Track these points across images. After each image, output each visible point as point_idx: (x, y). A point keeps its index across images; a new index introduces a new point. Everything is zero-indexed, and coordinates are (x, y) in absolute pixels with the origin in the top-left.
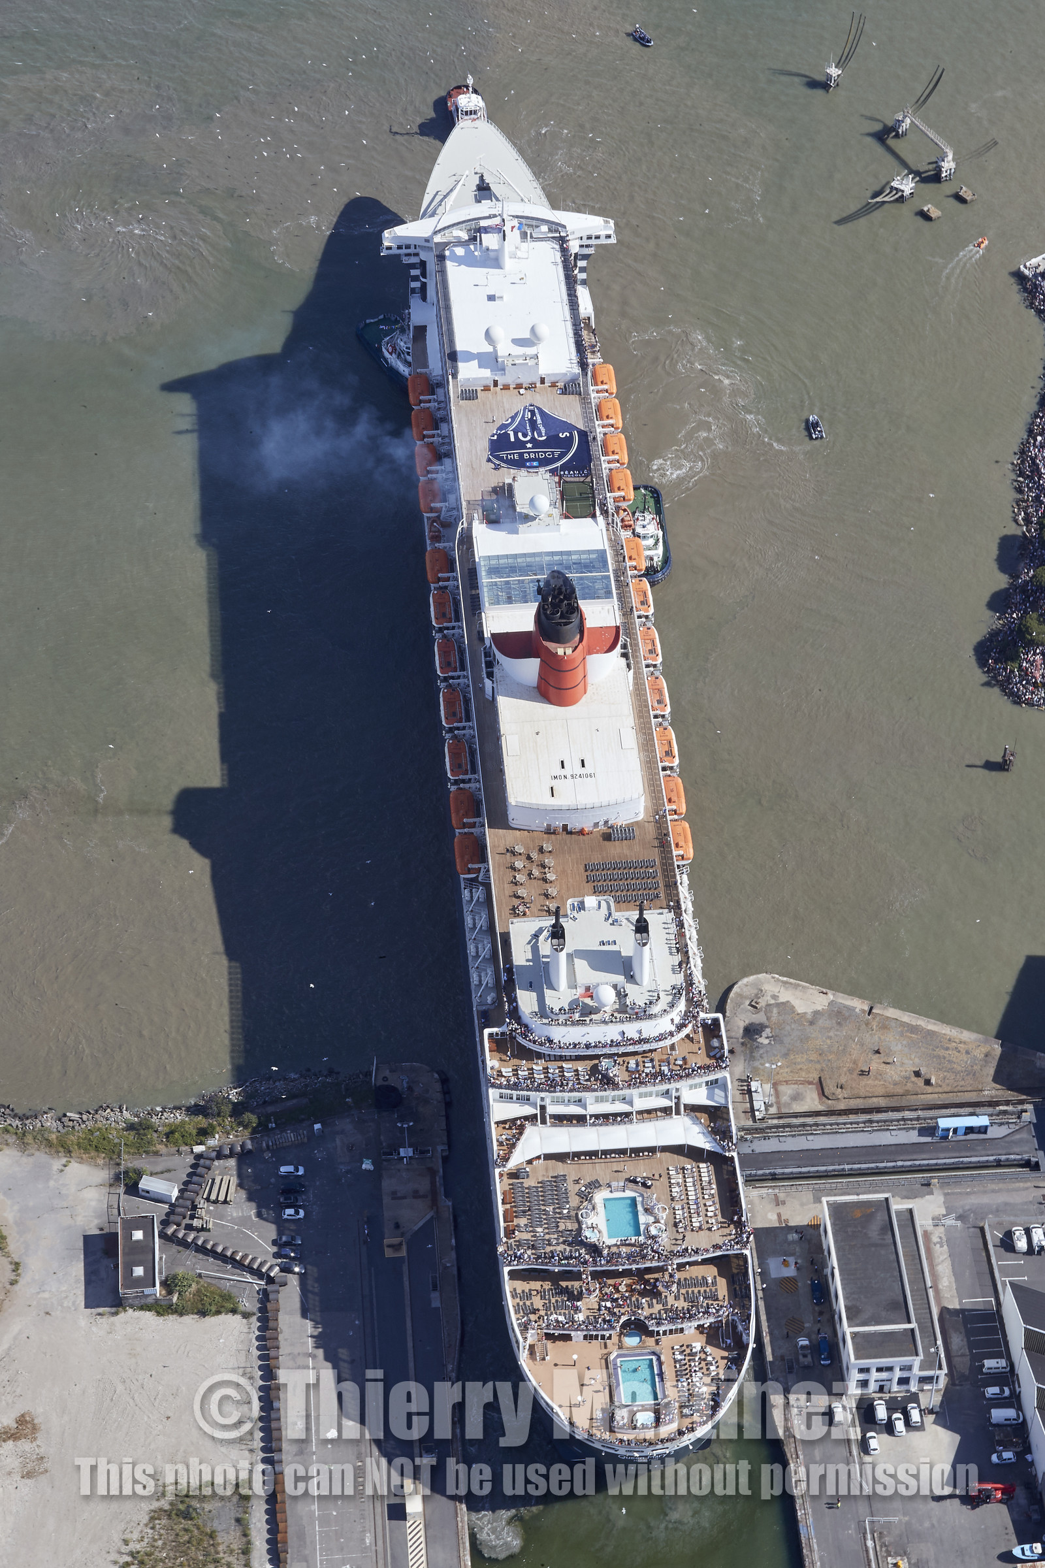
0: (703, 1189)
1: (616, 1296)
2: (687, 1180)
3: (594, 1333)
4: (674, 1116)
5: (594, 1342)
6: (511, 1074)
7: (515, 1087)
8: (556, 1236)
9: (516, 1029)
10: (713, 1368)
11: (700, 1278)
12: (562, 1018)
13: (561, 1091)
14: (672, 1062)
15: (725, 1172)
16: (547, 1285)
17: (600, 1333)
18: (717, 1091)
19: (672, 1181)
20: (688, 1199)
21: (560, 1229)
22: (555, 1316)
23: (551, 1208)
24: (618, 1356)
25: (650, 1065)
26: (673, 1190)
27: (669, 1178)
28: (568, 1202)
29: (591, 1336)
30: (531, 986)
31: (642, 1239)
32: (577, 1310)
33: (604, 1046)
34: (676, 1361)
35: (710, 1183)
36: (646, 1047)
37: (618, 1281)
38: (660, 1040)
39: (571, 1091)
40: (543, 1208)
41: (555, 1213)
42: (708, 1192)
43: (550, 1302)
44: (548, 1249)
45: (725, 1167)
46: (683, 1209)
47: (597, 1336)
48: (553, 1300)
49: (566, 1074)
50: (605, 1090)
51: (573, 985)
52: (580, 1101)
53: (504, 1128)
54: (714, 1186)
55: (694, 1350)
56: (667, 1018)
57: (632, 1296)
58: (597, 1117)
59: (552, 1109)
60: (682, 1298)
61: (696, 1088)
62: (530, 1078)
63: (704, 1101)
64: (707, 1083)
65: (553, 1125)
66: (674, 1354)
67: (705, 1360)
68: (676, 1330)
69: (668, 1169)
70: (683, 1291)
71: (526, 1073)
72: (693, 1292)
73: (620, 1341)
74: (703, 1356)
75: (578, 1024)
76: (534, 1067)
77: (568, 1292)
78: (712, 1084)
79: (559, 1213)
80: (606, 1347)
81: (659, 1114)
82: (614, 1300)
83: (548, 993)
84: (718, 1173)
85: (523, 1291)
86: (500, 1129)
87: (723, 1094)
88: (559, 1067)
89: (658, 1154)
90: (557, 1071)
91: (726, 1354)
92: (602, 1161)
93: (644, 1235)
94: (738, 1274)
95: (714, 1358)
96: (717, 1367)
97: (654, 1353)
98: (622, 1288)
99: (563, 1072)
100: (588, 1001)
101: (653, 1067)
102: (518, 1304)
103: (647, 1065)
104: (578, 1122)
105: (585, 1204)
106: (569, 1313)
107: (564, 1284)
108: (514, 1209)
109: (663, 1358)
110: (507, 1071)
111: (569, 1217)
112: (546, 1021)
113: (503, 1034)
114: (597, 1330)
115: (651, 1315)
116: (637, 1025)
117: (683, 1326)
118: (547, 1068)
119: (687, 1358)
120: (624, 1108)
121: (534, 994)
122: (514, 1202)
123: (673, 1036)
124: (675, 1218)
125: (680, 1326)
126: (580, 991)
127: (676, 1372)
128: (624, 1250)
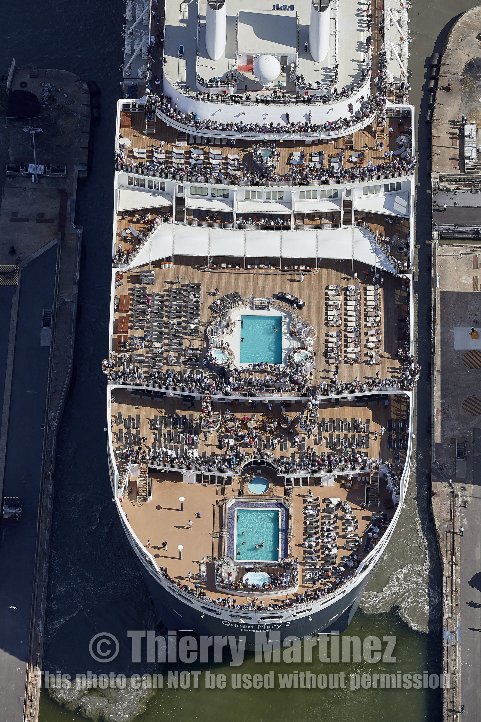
0: (366, 315)
1: (242, 433)
2: (349, 303)
3: (210, 474)
4: (343, 226)
5: (209, 485)
6: (144, 156)
7: (148, 171)
8: (176, 354)
9: (156, 101)
10: (350, 529)
11: (349, 421)
12: (213, 92)
13: (202, 181)
14: (346, 158)
15: (397, 298)
16: (160, 413)
17: (217, 474)
18: (398, 199)
19: (330, 303)
20: (346, 325)
21: (183, 346)
22: (165, 449)
23: (176, 321)
24: (236, 504)
25: (317, 159)
26: (330, 313)
27: (327, 299)
28: (197, 317)
29: (206, 477)
30: (181, 52)
31: (281, 367)
32: (193, 444)
33: (263, 130)
34: (306, 516)
35: (376, 308)
36: (315, 136)
37: (249, 415)
38: (333, 129)
39: (215, 182)
40: (166, 320)
41: (180, 327)
42: (371, 319)
43: (160, 433)
44: (164, 368)
45: (398, 292)
46: (338, 335)
47: (213, 478)
48: (165, 431)
49: (211, 161)
50: (257, 184)
51: (232, 54)
52: (226, 196)
53: (131, 221)
54: (381, 313)
55: (331, 506)
56: (345, 103)
57: (263, 434)
58: (245, 216)
59: (191, 203)
60: (323, 443)
61: (372, 192)
62: (167, 162)
63: (381, 210)
64: (386, 186)
65: (191, 223)
66: (305, 508)
67: (342, 518)
68: (312, 479)
69: (327, 288)
70: (326, 434)
71: (163, 156)
72: (338, 436)
73: (242, 487)
74: (340, 513)
75: (232, 101)
76: (174, 150)
77: (184, 423)
78: (392, 189)
79: (185, 328)
80: (223, 492)
81: (324, 221)
82: (239, 438)
83: (201, 61)
84: (388, 298)
85: (129, 417)
86: (125, 222)
87: (405, 203)
88: (205, 153)
89: (318, 269)
90: (202, 157)
91: (368, 513)
92: (248, 271)
93: (285, 362)
94: (397, 420)
95: (353, 517)
96: (356, 528)
97: (281, 505)
98: (252, 425)
99: (208, 158)
100: (249, 75)
101: (321, 162)
102: (121, 431)
103: (313, 159)
104: (222, 221)
105: (218, 320)
106: (182, 448)
107: (180, 413)
108: (130, 319)
109: (291, 511)
110: (140, 152)
111: (195, 334)
112: (193, 94)
113: (141, 107)
114: (213, 471)
115: (282, 458)
116: (304, 109)
117: (321, 475)
118: (190, 153)
119: (321, 514)
120: (281, 209)
121: (183, 62)
122: (132, 310)
123: (349, 125)
124: (327, 346)
125: (316, 475)
126: (241, 62)
127: (305, 529)
128: (258, 377)
